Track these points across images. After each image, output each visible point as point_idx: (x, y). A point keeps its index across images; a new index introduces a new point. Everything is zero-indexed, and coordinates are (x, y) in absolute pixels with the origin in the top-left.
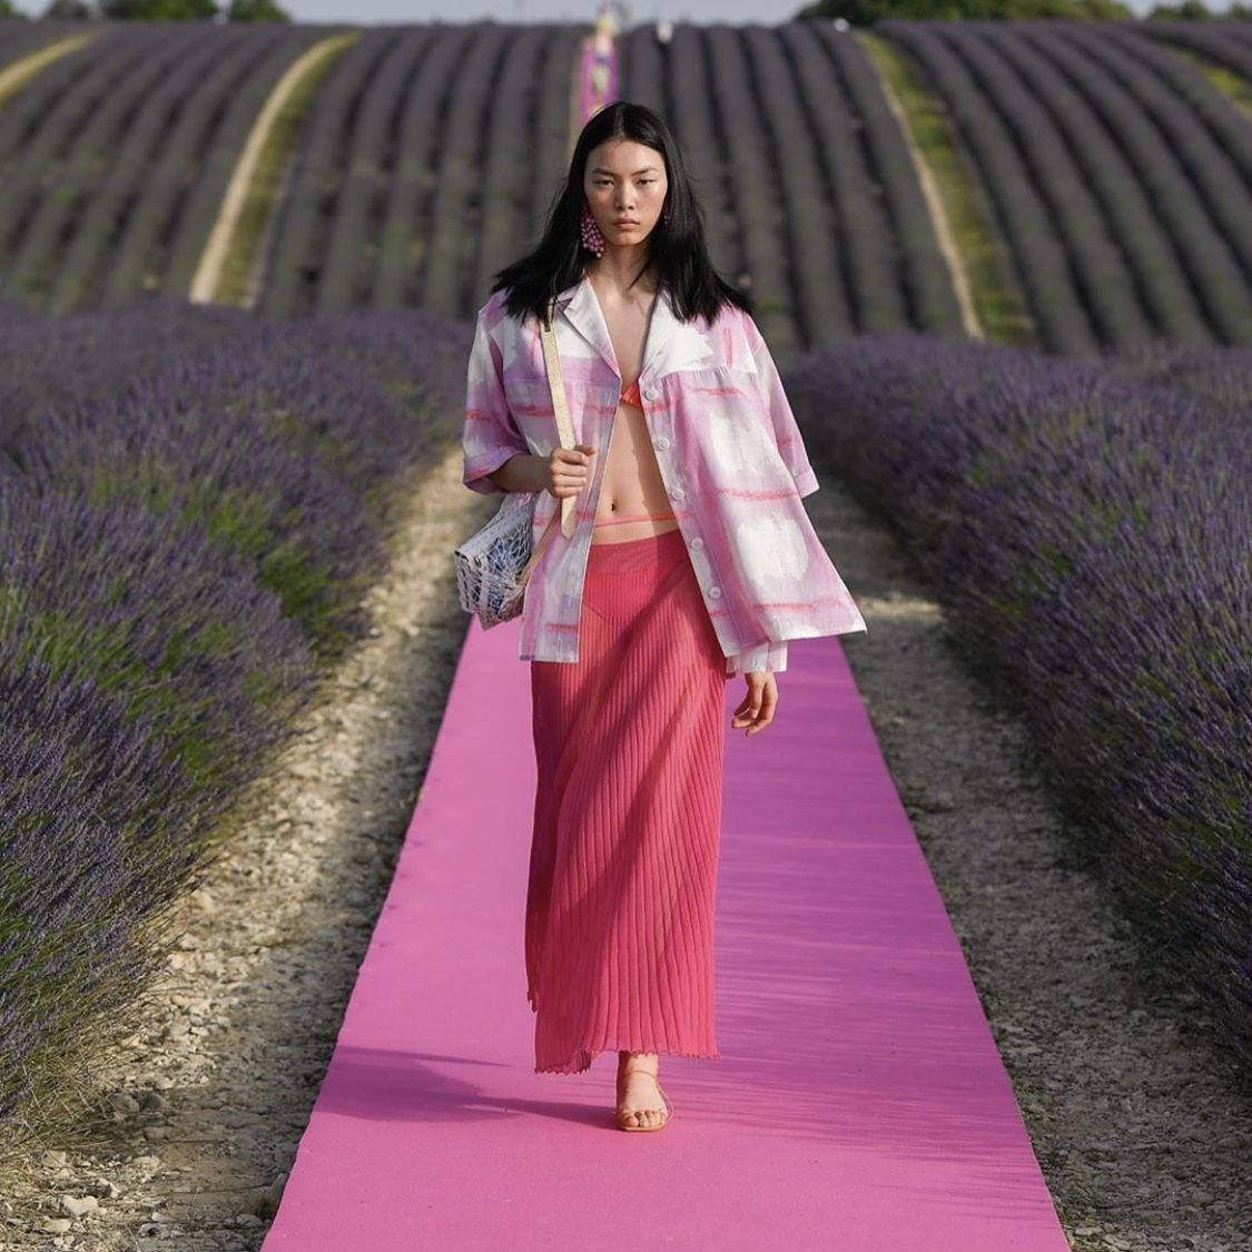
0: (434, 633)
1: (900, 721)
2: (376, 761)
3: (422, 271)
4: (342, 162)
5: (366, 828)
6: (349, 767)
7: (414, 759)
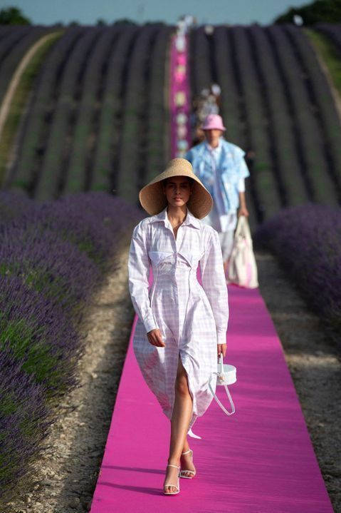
0: (104, 376)
1: (322, 425)
2: (79, 450)
3: (94, 150)
4: (55, 96)
5: (75, 487)
6: (66, 453)
7: (96, 449)
